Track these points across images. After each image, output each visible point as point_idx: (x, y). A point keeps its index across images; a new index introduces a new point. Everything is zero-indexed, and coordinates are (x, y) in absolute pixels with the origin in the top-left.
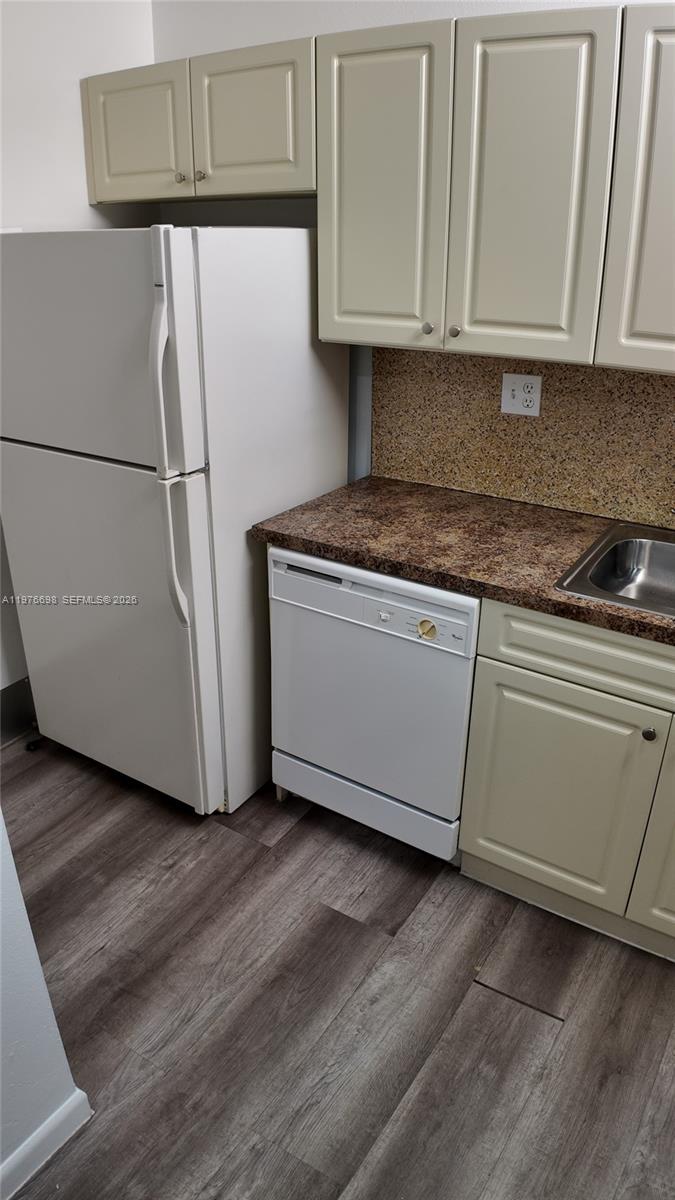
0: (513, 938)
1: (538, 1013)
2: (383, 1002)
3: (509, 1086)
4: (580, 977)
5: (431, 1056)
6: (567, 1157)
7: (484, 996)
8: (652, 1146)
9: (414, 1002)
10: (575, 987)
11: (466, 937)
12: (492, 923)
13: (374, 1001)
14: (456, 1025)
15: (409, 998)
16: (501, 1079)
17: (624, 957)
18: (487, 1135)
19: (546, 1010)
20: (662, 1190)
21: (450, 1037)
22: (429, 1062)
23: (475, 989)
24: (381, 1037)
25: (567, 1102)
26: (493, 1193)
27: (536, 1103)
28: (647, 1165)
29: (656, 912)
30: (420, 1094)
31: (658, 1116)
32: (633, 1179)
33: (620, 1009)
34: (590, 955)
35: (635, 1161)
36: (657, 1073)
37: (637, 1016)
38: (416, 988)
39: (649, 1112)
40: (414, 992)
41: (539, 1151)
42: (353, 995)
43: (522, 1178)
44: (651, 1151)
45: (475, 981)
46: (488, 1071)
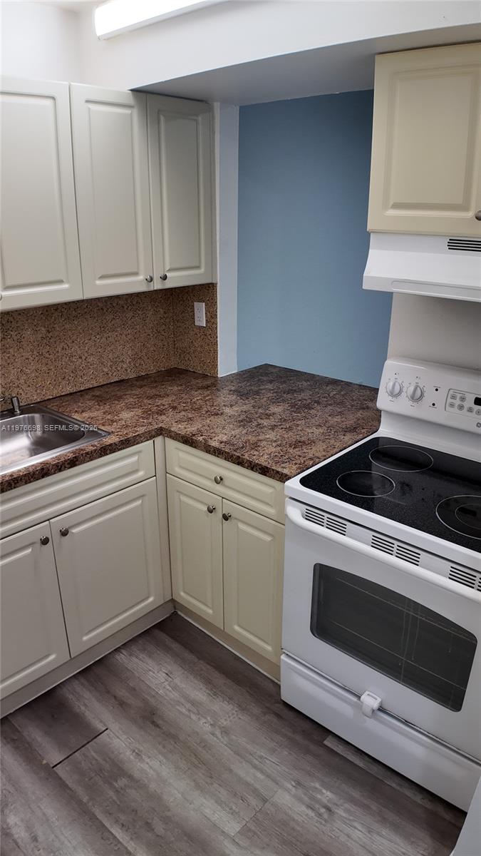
0: (35, 733)
1: (95, 740)
2: (40, 833)
3: (136, 774)
4: (83, 708)
5: (97, 814)
6: (193, 759)
7: (67, 766)
8: (203, 717)
9: (50, 812)
10: (87, 713)
11: (16, 760)
12: (13, 740)
13: (35, 839)
14: (80, 791)
15: (44, 814)
16: (131, 777)
17: (83, 680)
18: (165, 797)
19: (95, 735)
20: (228, 722)
21: (87, 797)
22: (100, 816)
23: (59, 770)
24: (66, 842)
25: (160, 747)
26: (202, 805)
27: (155, 764)
28: (212, 722)
29: (85, 638)
30: (121, 829)
31: (187, 706)
32: (218, 732)
33: (115, 697)
34: (71, 697)
35: (208, 728)
36: (163, 697)
37: (124, 691)
38: (39, 807)
39: (184, 710)
40: (40, 809)
41: (185, 772)
42: (22, 851)
43: (198, 786)
44: (206, 718)
45: (53, 767)
46: (122, 782)
